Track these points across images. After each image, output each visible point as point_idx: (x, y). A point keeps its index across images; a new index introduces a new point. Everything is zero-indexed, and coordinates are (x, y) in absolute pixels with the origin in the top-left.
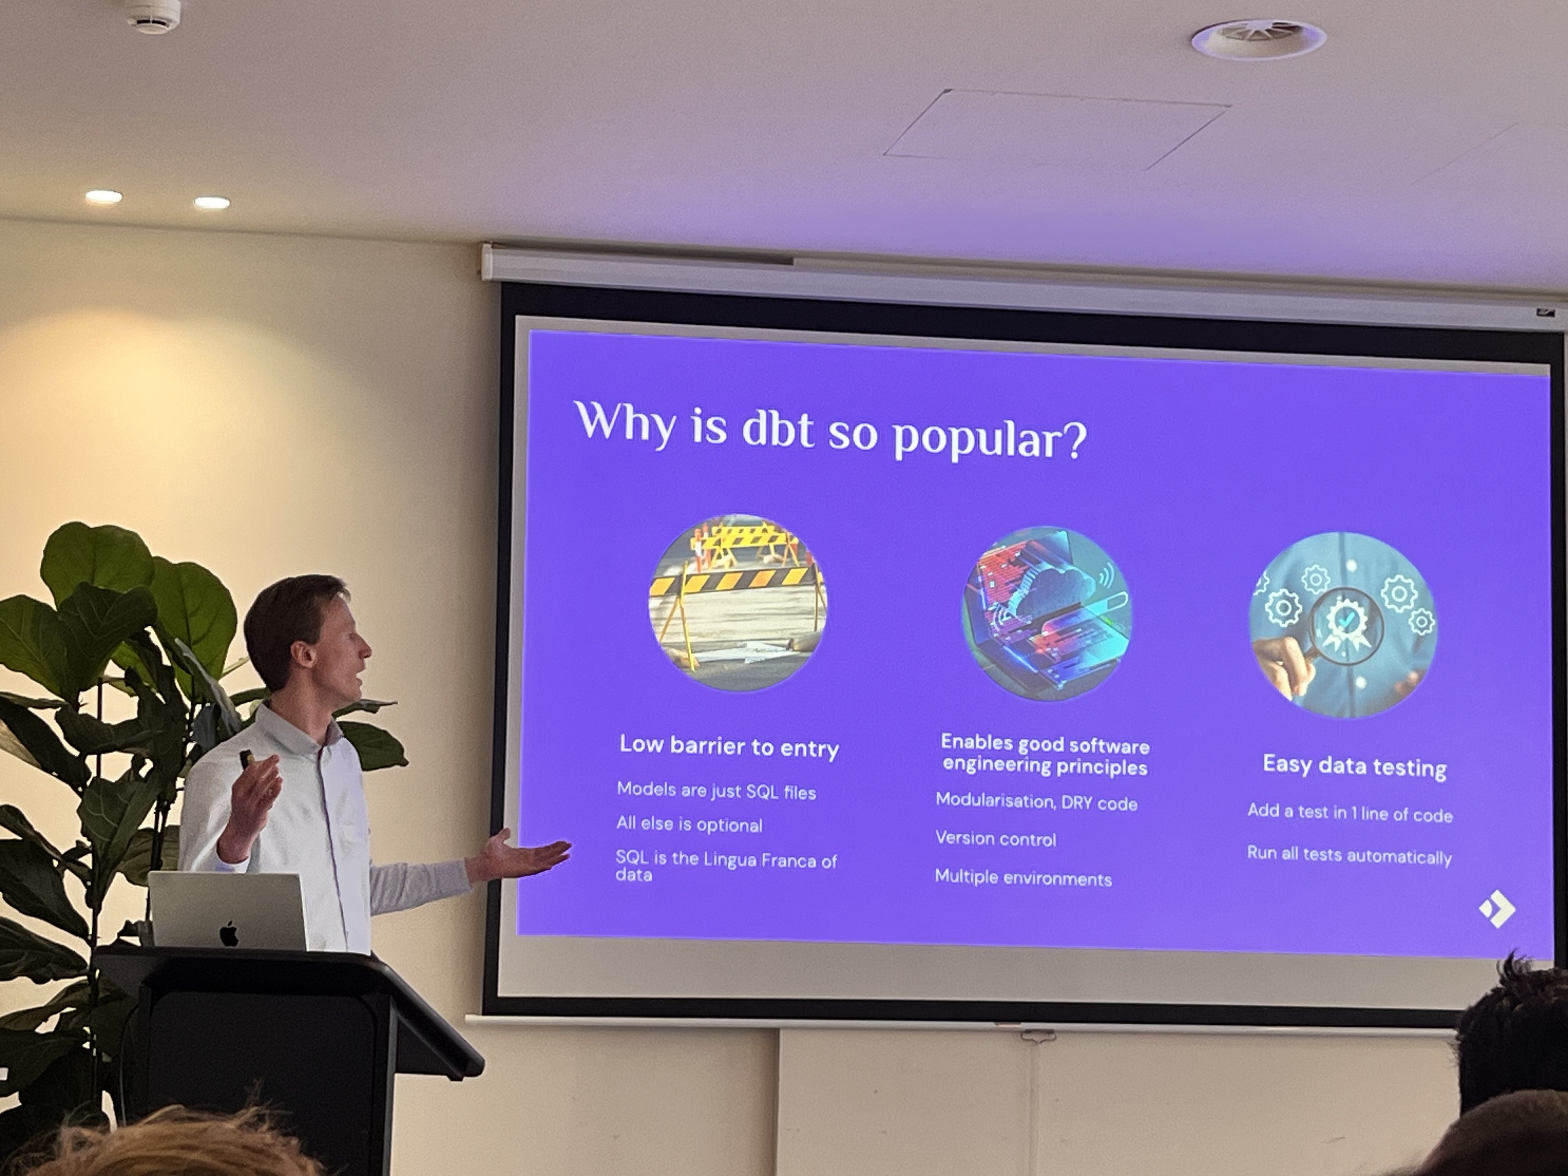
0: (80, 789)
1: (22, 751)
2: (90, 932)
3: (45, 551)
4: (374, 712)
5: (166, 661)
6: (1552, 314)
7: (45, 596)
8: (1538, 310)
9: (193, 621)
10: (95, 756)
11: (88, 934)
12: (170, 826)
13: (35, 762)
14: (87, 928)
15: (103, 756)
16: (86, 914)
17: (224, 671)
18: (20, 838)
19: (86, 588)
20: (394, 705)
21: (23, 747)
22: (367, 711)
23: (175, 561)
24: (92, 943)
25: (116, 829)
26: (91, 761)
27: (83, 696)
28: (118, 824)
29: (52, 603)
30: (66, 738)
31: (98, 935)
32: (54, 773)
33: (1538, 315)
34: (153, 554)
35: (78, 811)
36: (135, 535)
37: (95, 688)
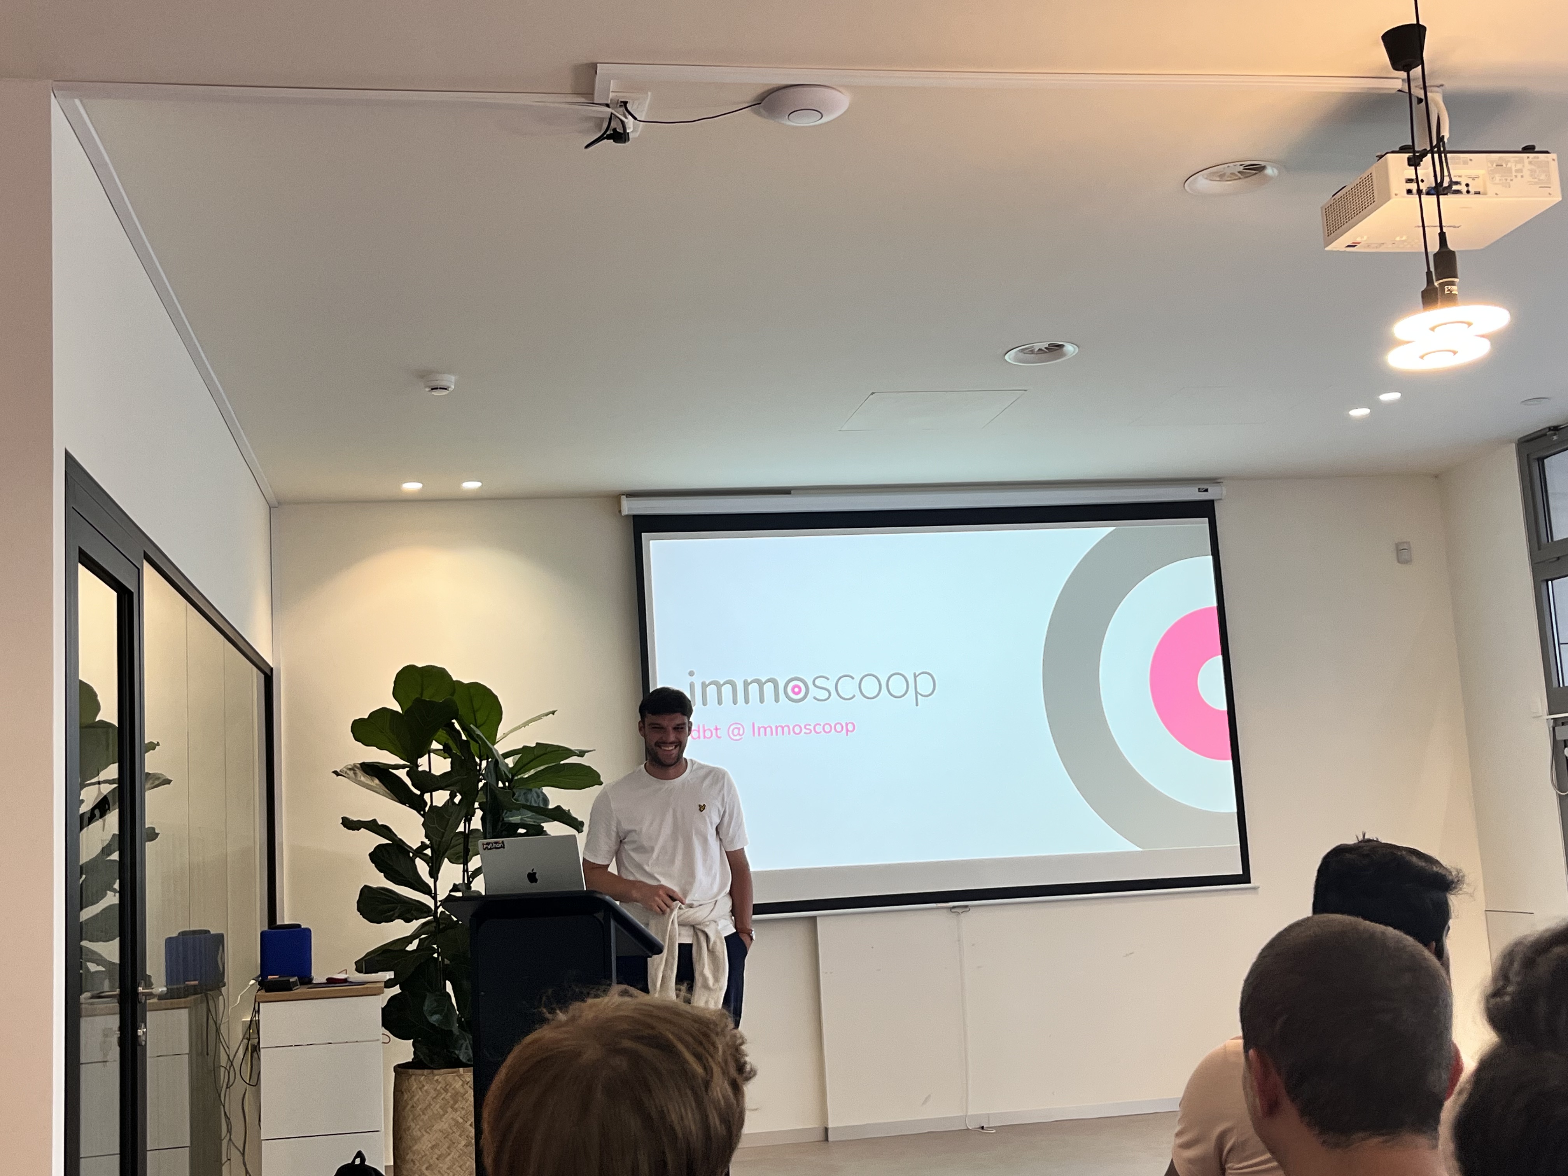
0: (422, 813)
1: (388, 793)
2: (433, 892)
3: (395, 682)
4: (582, 756)
5: (464, 738)
6: (1206, 490)
7: (396, 707)
8: (1199, 489)
9: (478, 715)
10: (429, 794)
11: (432, 893)
12: (472, 830)
13: (397, 799)
14: (432, 891)
15: (434, 793)
16: (430, 882)
17: (497, 741)
18: (390, 842)
19: (419, 701)
20: (594, 752)
21: (387, 791)
22: (578, 756)
23: (466, 682)
24: (434, 898)
25: (443, 833)
26: (427, 796)
27: (420, 761)
28: (445, 830)
29: (399, 710)
30: (413, 785)
31: (438, 893)
32: (407, 805)
33: (1199, 491)
34: (454, 679)
35: (423, 825)
36: (444, 669)
37: (426, 756)
